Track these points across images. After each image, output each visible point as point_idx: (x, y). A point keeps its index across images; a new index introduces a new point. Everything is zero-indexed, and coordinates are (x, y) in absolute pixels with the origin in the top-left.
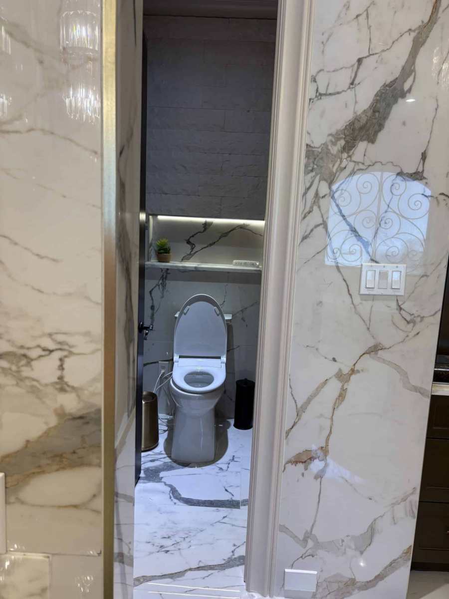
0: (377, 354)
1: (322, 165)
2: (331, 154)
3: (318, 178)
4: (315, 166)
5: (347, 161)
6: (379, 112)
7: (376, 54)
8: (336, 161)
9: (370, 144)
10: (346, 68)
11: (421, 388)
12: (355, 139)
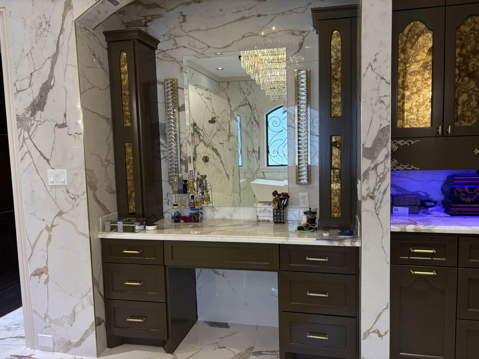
0: (61, 216)
1: (24, 124)
2: (26, 118)
3: (23, 130)
4: (21, 125)
5: (34, 121)
6: (43, 96)
7: (37, 70)
8: (29, 121)
9: (42, 112)
10: (26, 78)
11: (84, 233)
12: (35, 110)
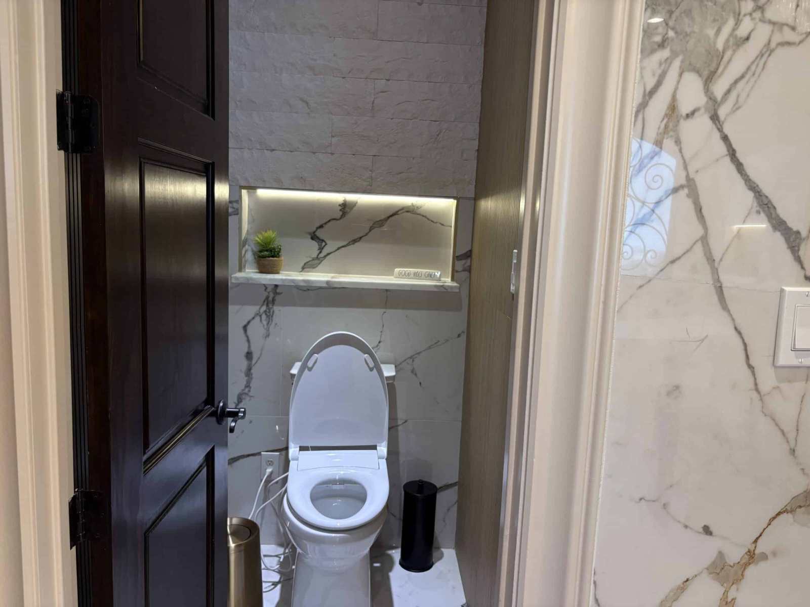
1: (688, 30)
3: (677, 63)
5: (753, 19)
8: (724, 22)
